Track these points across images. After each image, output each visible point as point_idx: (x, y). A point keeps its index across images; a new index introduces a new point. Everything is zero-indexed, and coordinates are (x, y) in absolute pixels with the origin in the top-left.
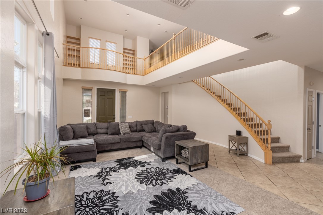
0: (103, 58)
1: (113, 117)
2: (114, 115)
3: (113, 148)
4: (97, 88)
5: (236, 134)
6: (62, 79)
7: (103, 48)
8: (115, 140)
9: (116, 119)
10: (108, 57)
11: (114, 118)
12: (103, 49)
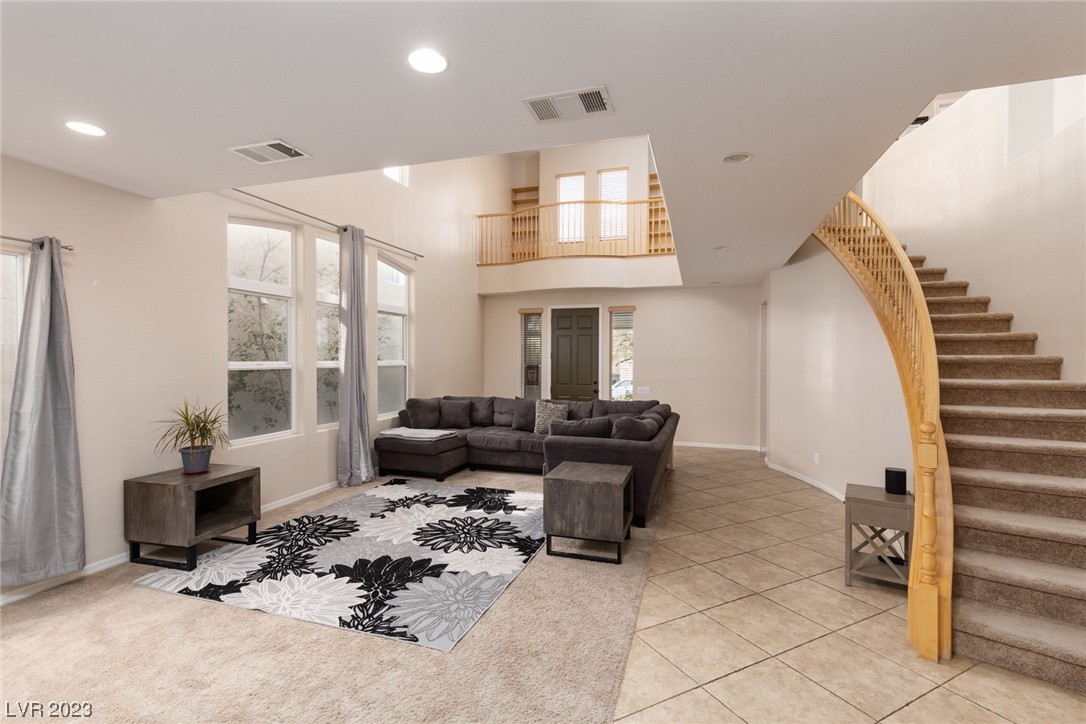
0: (592, 222)
1: (593, 387)
2: (596, 383)
3: (503, 462)
4: (553, 310)
5: (884, 486)
6: (477, 298)
7: (590, 199)
8: (507, 443)
9: (600, 393)
10: (603, 217)
11: (597, 392)
12: (592, 202)
